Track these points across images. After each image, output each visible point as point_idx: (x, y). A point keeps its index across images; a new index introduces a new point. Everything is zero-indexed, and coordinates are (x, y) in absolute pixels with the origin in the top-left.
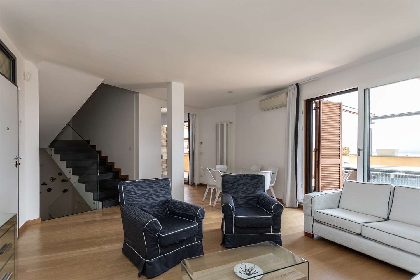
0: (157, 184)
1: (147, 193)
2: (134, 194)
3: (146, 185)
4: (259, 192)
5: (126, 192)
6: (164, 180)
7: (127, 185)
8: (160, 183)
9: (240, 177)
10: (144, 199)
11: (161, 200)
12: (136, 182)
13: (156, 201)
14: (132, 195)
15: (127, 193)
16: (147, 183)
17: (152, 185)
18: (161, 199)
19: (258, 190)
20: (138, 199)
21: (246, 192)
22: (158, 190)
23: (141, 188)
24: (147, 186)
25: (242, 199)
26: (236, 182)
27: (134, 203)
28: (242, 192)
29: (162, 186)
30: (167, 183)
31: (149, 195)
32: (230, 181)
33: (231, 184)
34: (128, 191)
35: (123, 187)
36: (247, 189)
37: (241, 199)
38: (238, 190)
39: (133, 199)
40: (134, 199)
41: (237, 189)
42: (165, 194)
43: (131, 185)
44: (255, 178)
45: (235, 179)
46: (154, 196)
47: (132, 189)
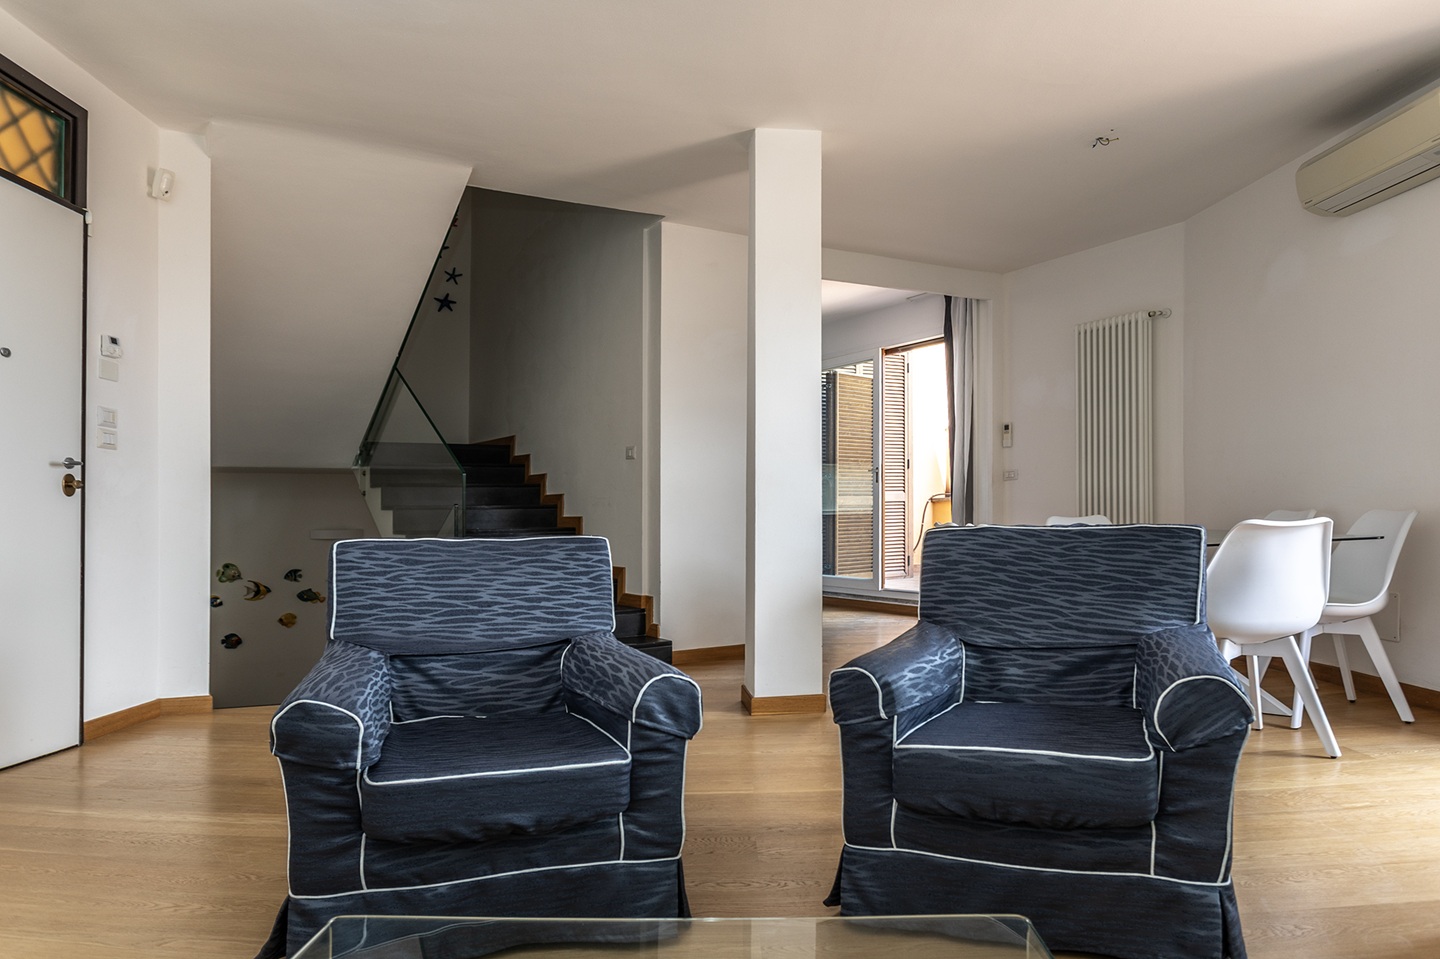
0: (532, 561)
1: (466, 598)
2: (390, 595)
3: (468, 561)
4: (1150, 623)
5: (350, 584)
6: (573, 546)
7: (358, 553)
8: (548, 557)
9: (1032, 541)
10: (440, 623)
11: (535, 635)
12: (412, 547)
13: (506, 639)
14: (378, 599)
15: (352, 588)
16: (476, 552)
17: (503, 565)
18: (535, 631)
19: (1144, 612)
20: (409, 619)
21: (1061, 620)
22: (533, 590)
23: (438, 572)
24: (469, 565)
25: (1030, 661)
26: (1009, 567)
27: (382, 637)
28: (1037, 622)
29: (559, 574)
30: (588, 560)
31: (471, 607)
32: (969, 559)
33: (972, 579)
34: (361, 579)
35: (338, 561)
36: (1076, 603)
37: (1023, 660)
38: (1012, 611)
39: (381, 619)
40: (387, 619)
41: (1008, 606)
42: (567, 609)
43: (382, 554)
44: (1133, 546)
45: (1001, 553)
46: (499, 615)
47: (385, 573)
